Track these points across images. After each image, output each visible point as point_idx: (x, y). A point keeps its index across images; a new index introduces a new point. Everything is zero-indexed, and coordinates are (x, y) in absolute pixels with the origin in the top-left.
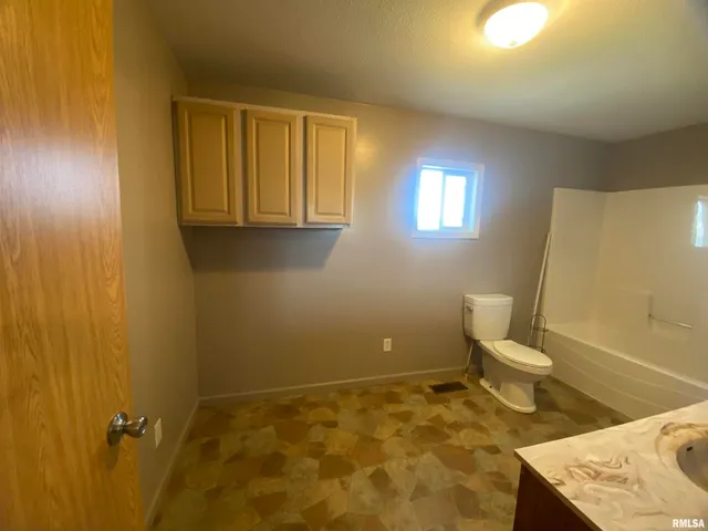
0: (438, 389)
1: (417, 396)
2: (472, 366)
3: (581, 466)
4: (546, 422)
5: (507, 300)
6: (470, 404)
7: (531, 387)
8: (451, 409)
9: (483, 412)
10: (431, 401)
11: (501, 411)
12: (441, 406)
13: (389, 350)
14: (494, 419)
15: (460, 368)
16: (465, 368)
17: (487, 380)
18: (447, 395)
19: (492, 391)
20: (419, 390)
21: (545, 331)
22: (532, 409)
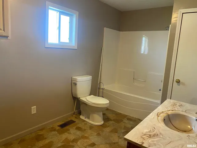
0: (63, 126)
1: (53, 132)
2: (76, 111)
3: (145, 135)
4: (108, 126)
5: (90, 77)
6: (79, 129)
7: (101, 113)
8: (71, 133)
9: (85, 130)
10: (60, 133)
11: (92, 127)
12: (66, 133)
13: (35, 112)
14: (89, 131)
15: (71, 113)
16: (73, 112)
17: (83, 115)
18: (67, 127)
19: (87, 120)
20: (53, 129)
21: (103, 89)
22: (102, 123)
